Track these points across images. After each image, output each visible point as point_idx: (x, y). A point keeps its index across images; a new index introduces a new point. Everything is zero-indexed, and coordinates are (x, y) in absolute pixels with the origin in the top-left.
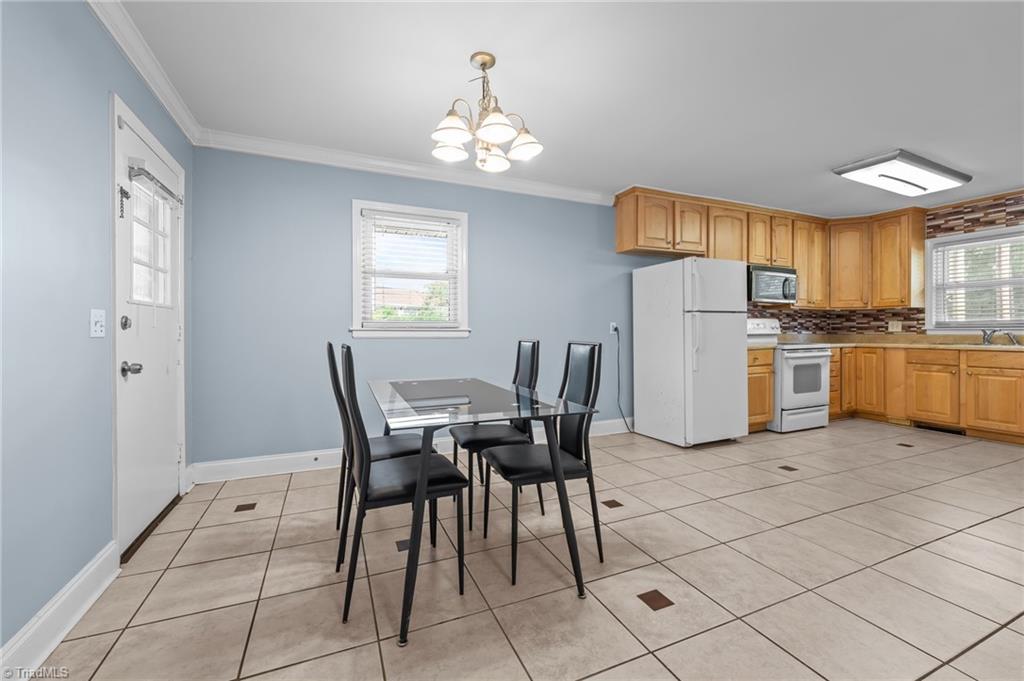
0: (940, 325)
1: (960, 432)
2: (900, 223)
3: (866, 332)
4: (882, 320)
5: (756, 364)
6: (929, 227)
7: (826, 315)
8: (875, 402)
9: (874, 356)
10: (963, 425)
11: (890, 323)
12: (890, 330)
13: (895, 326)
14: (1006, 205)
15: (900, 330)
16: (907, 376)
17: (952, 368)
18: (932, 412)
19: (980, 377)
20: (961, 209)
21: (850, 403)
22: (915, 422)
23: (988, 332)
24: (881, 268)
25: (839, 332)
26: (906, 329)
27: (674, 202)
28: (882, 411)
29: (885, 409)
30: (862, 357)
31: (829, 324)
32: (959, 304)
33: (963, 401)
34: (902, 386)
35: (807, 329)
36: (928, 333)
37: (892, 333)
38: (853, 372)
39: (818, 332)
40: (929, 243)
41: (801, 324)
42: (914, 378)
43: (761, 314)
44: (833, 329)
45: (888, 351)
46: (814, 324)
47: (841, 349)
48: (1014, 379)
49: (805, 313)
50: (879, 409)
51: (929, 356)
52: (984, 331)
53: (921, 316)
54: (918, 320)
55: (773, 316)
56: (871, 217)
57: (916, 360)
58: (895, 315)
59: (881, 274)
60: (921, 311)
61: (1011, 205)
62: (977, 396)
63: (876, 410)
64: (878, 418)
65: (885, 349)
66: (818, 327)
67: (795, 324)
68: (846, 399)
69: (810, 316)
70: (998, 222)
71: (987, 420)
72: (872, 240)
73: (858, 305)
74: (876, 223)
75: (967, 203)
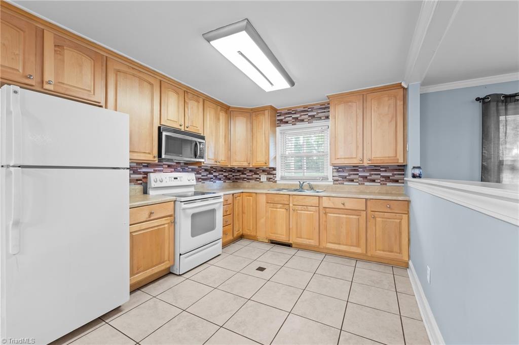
0: (282, 178)
1: (289, 245)
2: (264, 114)
3: (251, 181)
4: (258, 174)
5: (152, 218)
6: (278, 120)
7: (232, 170)
8: (251, 229)
9: (251, 198)
10: (291, 242)
11: (262, 176)
12: (261, 180)
13: (264, 178)
14: (308, 111)
15: (266, 180)
16: (266, 211)
17: (286, 206)
18: (277, 234)
19: (298, 211)
20: (291, 111)
21: (239, 231)
22: (270, 240)
23: (302, 183)
24: (256, 141)
25: (239, 181)
26: (269, 179)
27: (43, 30)
28: (255, 234)
29: (256, 232)
30: (246, 198)
31: (233, 176)
32: (291, 166)
33: (291, 227)
34: (265, 218)
35: (220, 179)
36: (278, 182)
37: (262, 182)
38: (240, 209)
39: (227, 181)
40: (278, 129)
41: (216, 176)
42: (270, 211)
43: (183, 169)
44: (236, 179)
45: (258, 195)
46: (225, 176)
47: (233, 194)
48: (312, 213)
49: (218, 169)
50: (253, 234)
51: (277, 199)
52: (300, 182)
53: (274, 172)
54: (273, 174)
55: (193, 170)
56: (252, 109)
57: (271, 201)
58: (264, 171)
59: (256, 145)
60: (274, 169)
61: (310, 111)
62: (297, 224)
63: (252, 234)
64: (253, 239)
65: (256, 193)
66: (227, 178)
67: (212, 176)
68: (236, 229)
69: (222, 171)
70: (305, 120)
71: (301, 238)
72: (252, 123)
73: (245, 164)
74: (254, 113)
75: (293, 108)
